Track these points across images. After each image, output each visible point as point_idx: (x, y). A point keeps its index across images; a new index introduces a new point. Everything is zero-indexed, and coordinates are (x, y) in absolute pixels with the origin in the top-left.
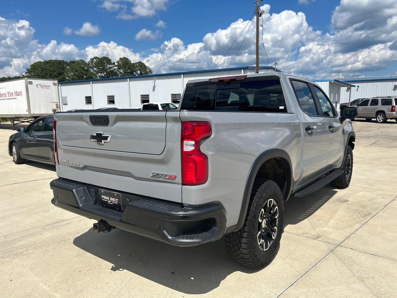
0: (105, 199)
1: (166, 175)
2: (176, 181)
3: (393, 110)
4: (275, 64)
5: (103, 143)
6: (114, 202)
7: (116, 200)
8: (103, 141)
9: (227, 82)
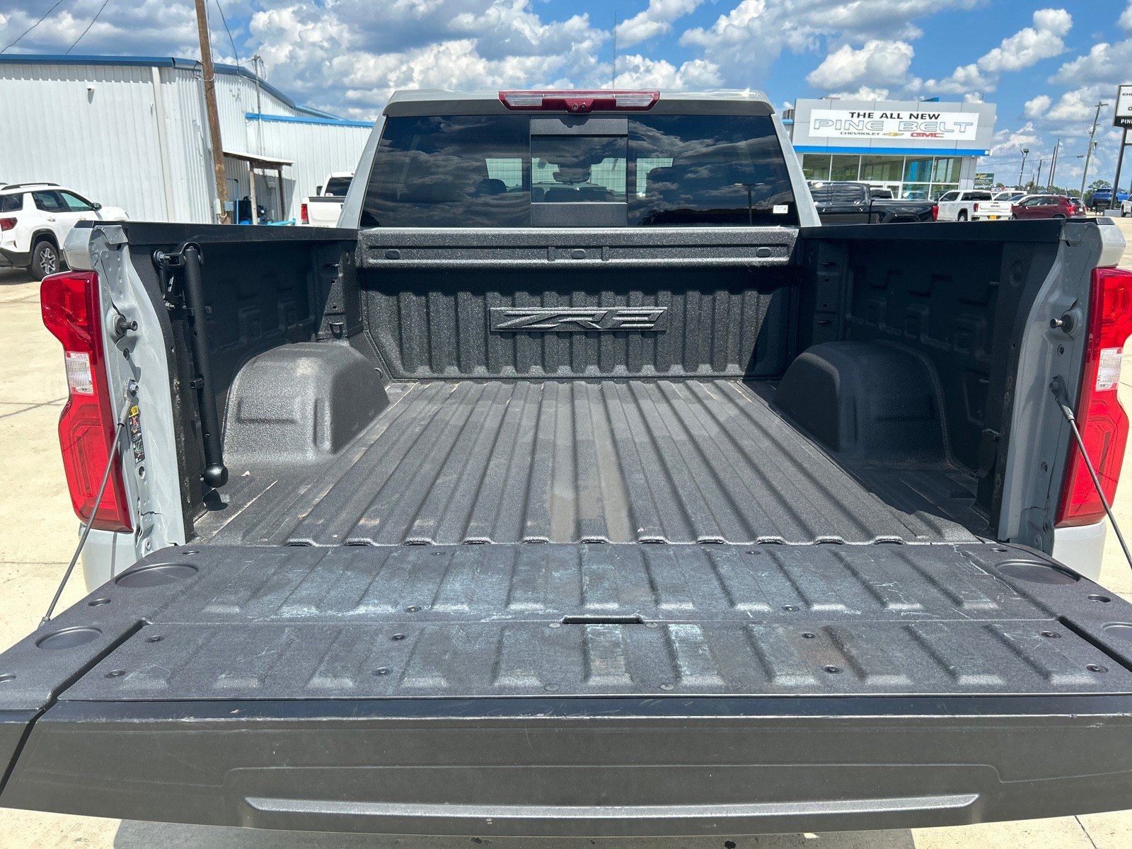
4: (256, 60)
9: (581, 109)
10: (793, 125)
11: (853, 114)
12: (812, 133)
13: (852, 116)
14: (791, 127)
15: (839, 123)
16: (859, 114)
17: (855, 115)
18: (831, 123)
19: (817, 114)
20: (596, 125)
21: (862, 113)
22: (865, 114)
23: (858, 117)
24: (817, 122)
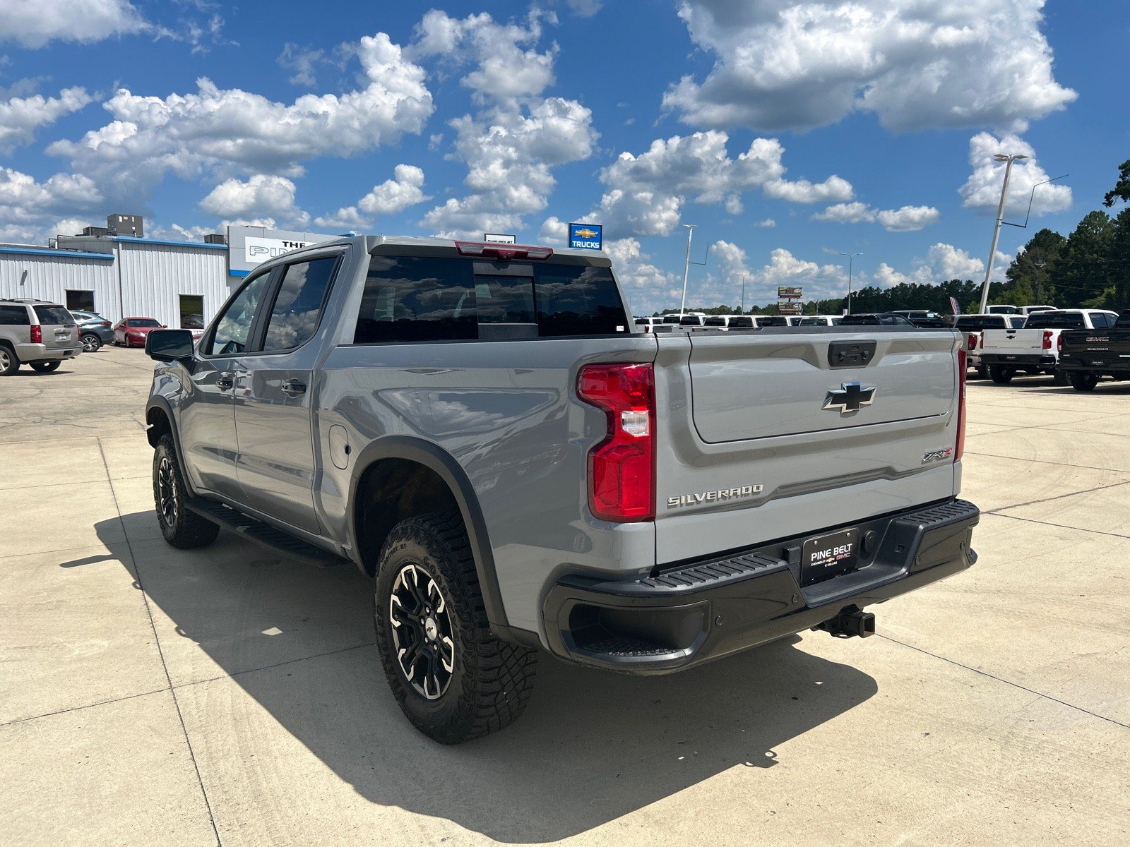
0: (819, 560)
1: (942, 452)
3: (35, 338)
5: (860, 408)
6: (839, 557)
7: (847, 548)
8: (860, 404)
9: (508, 258)
10: (228, 250)
11: (286, 243)
12: (249, 258)
13: (286, 246)
14: (226, 252)
15: (273, 251)
16: (291, 243)
17: (288, 245)
18: (265, 251)
19: (250, 241)
20: (513, 269)
21: (294, 243)
22: (297, 244)
23: (291, 246)
24: (253, 249)
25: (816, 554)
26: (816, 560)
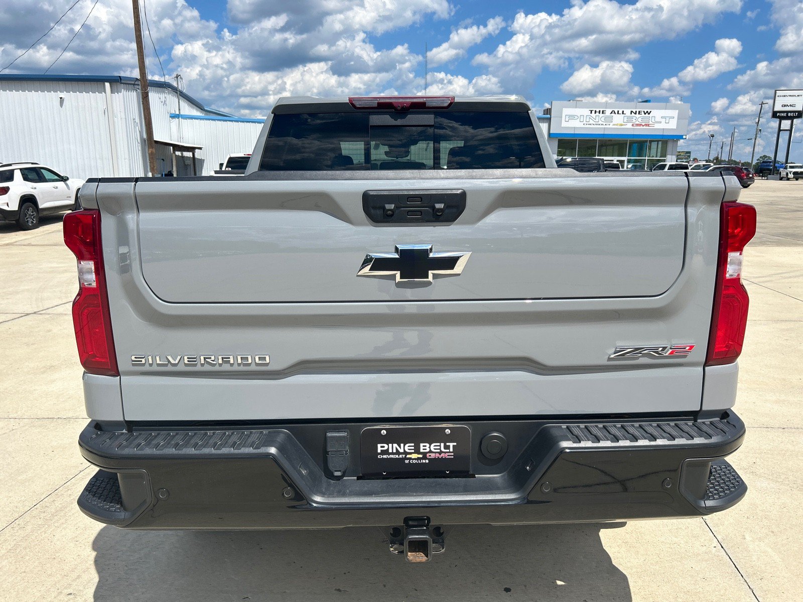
0: (393, 453)
1: (664, 348)
2: (690, 358)
4: (177, 77)
5: (430, 278)
6: (433, 456)
7: (447, 447)
8: (430, 273)
9: (403, 109)
10: (550, 119)
11: (591, 111)
12: (564, 124)
13: (591, 113)
14: (548, 120)
15: (582, 117)
16: (595, 111)
17: (593, 112)
18: (576, 117)
19: (567, 111)
20: (413, 119)
21: (598, 110)
22: (600, 111)
23: (595, 113)
24: (567, 117)
25: (386, 445)
26: (386, 452)
